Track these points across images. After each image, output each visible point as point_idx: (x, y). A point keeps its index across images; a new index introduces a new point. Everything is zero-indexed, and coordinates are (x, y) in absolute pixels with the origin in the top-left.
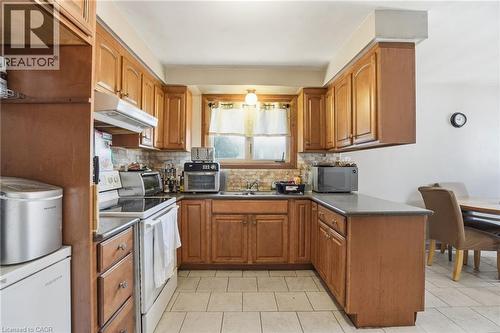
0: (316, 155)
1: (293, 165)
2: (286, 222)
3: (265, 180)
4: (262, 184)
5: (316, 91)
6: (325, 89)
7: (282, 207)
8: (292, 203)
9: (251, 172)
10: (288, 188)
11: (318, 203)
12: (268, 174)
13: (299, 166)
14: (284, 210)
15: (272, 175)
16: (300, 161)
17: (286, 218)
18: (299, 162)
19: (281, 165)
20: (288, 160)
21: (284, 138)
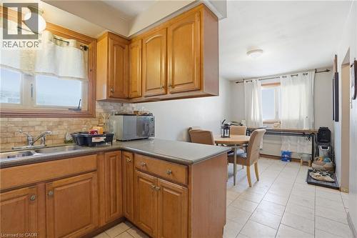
0: (115, 104)
1: (90, 114)
2: (95, 181)
3: (55, 132)
4: (52, 137)
5: (121, 40)
6: (129, 41)
7: (90, 163)
8: (101, 157)
9: (32, 121)
10: (94, 140)
11: (133, 153)
12: (60, 124)
13: (97, 115)
14: (93, 167)
15: (65, 125)
16: (99, 109)
17: (94, 175)
18: (97, 110)
19: (77, 113)
20: (84, 108)
21: (80, 82)
